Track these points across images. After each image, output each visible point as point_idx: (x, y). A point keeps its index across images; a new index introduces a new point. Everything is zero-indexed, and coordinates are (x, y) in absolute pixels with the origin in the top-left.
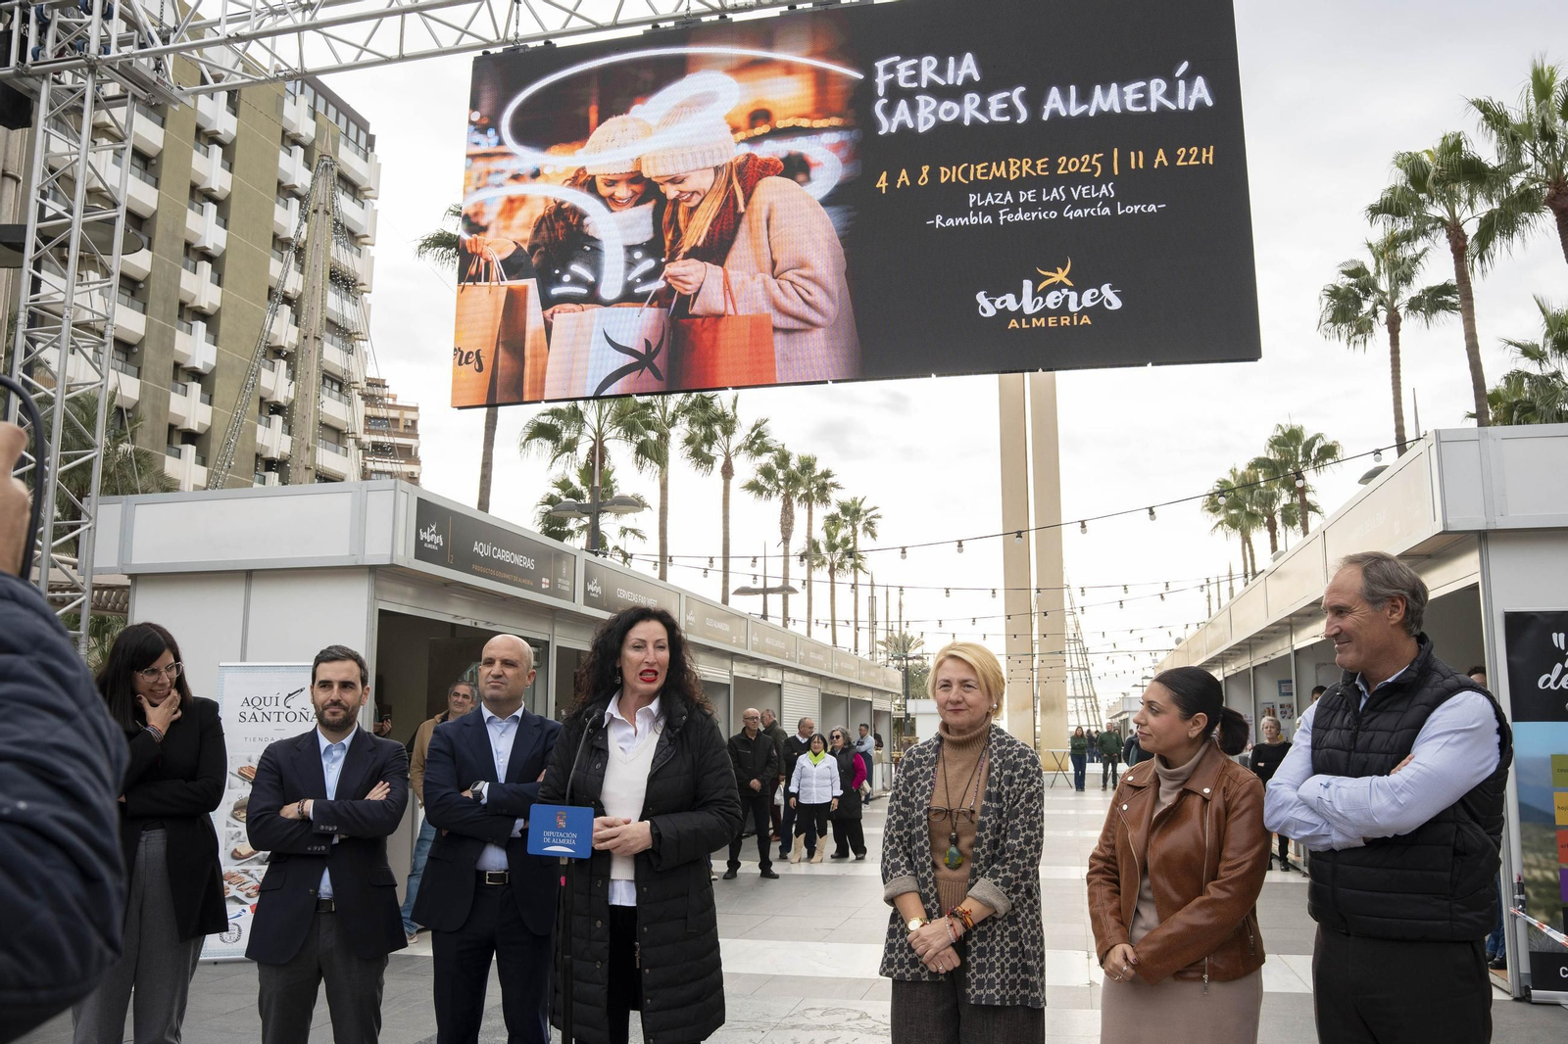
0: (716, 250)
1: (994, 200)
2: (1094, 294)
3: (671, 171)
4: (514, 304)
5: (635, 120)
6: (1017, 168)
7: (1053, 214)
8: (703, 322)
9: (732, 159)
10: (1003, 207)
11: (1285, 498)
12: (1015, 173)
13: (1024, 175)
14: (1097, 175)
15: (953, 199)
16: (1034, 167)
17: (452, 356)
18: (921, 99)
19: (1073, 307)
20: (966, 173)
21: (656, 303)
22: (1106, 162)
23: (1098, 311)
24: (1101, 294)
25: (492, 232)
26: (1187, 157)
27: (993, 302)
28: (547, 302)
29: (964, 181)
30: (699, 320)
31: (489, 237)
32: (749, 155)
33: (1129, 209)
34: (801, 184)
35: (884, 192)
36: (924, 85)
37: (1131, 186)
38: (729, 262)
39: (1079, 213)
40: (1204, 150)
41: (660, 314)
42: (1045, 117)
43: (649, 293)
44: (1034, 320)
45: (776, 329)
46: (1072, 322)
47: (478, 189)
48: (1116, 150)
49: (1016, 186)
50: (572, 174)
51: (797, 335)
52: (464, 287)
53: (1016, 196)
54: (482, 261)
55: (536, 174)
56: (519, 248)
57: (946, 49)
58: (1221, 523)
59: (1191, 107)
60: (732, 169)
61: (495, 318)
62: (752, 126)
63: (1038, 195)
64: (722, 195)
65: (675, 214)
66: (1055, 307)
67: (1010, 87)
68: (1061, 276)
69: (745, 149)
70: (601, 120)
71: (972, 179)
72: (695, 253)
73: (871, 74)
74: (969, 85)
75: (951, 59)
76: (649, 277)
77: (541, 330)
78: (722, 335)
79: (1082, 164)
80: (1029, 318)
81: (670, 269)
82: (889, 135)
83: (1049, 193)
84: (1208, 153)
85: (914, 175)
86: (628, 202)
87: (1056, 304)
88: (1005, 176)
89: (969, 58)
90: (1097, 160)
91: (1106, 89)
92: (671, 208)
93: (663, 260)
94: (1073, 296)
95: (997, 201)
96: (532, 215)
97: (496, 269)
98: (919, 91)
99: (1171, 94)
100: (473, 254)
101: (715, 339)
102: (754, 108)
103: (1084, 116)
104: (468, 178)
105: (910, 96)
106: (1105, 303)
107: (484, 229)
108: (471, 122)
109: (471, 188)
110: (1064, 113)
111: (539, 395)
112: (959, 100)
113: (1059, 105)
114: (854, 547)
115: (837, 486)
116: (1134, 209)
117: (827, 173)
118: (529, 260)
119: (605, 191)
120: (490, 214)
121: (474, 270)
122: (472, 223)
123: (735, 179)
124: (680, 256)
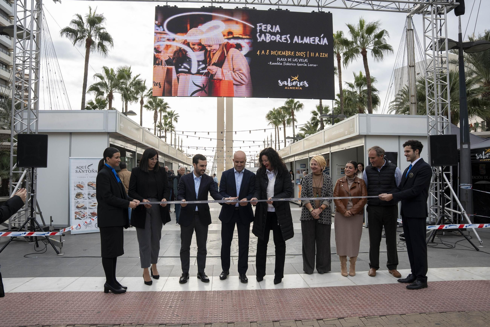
0: (220, 64)
3: (208, 43)
4: (169, 72)
5: (200, 30)
6: (288, 53)
7: (295, 65)
9: (223, 43)
10: (284, 62)
11: (288, 117)
13: (289, 55)
14: (304, 57)
15: (274, 59)
16: (291, 53)
18: (267, 34)
19: (298, 85)
20: (277, 53)
22: (306, 54)
23: (303, 87)
24: (304, 83)
25: (162, 53)
26: (322, 55)
27: (282, 83)
28: (178, 72)
29: (276, 55)
31: (162, 54)
32: (228, 42)
34: (240, 51)
35: (259, 55)
36: (268, 31)
37: (311, 60)
38: (223, 67)
39: (300, 65)
41: (206, 78)
42: (294, 42)
43: (203, 73)
45: (234, 84)
46: (298, 89)
47: (158, 41)
48: (308, 52)
49: (288, 57)
50: (183, 41)
51: (239, 86)
53: (287, 60)
54: (160, 60)
55: (174, 40)
56: (170, 58)
57: (273, 24)
58: (271, 122)
59: (324, 44)
60: (223, 45)
62: (228, 35)
63: (292, 60)
64: (221, 51)
65: (210, 54)
67: (287, 35)
68: (296, 78)
69: (226, 41)
72: (214, 64)
73: (256, 27)
74: (278, 33)
75: (274, 26)
76: (203, 69)
77: (176, 80)
78: (221, 84)
79: (301, 54)
80: (289, 87)
81: (209, 67)
82: (260, 42)
83: (294, 60)
84: (326, 55)
85: (266, 52)
86: (198, 50)
87: (295, 84)
88: (285, 55)
89: (278, 26)
90: (304, 53)
91: (307, 38)
93: (207, 65)
94: (298, 83)
95: (283, 60)
96: (173, 50)
97: (164, 62)
98: (267, 32)
99: (320, 41)
100: (157, 58)
102: (229, 31)
103: (302, 43)
104: (155, 39)
105: (265, 33)
106: (305, 85)
107: (160, 52)
108: (156, 24)
109: (156, 41)
110: (298, 42)
111: (176, 95)
112: (275, 36)
113: (297, 40)
114: (172, 125)
115: (168, 107)
116: (311, 65)
117: (246, 49)
118: (173, 61)
119: (192, 46)
120: (162, 49)
121: (158, 62)
122: (157, 50)
123: (224, 48)
124: (211, 65)
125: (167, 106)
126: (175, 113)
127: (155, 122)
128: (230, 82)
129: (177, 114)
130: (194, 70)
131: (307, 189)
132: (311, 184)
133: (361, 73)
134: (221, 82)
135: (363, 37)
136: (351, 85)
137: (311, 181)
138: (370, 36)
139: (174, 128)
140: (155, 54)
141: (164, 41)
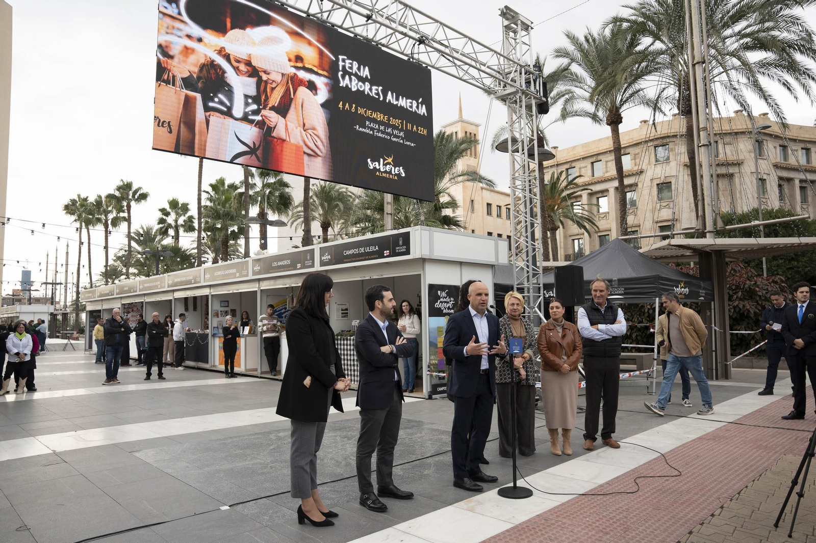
0: (283, 109)
1: (373, 126)
2: (398, 169)
3: (264, 67)
5: (248, 35)
6: (379, 116)
7: (389, 138)
9: (288, 72)
10: (375, 129)
12: (379, 118)
13: (381, 120)
14: (400, 128)
15: (362, 121)
16: (384, 118)
17: (153, 120)
19: (393, 173)
20: (366, 111)
21: (258, 126)
23: (399, 176)
24: (400, 170)
25: (176, 59)
27: (372, 163)
28: (207, 109)
29: (365, 115)
30: (276, 140)
31: (175, 62)
32: (295, 74)
34: (314, 95)
35: (340, 109)
36: (354, 72)
37: (409, 135)
38: (287, 118)
39: (395, 139)
40: (425, 130)
42: (387, 101)
43: (254, 120)
44: (383, 174)
45: (305, 153)
46: (393, 177)
47: (167, 33)
48: (405, 121)
49: (381, 123)
50: (219, 49)
51: (313, 159)
53: (379, 127)
54: (171, 74)
55: (200, 40)
56: (191, 76)
57: (361, 62)
59: (422, 115)
60: (288, 77)
61: (179, 108)
62: (296, 61)
63: (385, 129)
64: (285, 87)
65: (266, 87)
67: (378, 86)
68: (390, 160)
71: (367, 115)
72: (272, 109)
73: (337, 60)
74: (367, 79)
75: (362, 66)
76: (256, 112)
77: (203, 123)
78: (284, 149)
79: (396, 122)
80: (381, 173)
81: (264, 112)
82: (342, 87)
83: (388, 129)
85: (351, 107)
86: (246, 74)
87: (389, 170)
88: (376, 118)
89: (367, 68)
90: (400, 122)
91: (403, 98)
92: (264, 84)
93: (261, 107)
94: (393, 168)
96: (198, 61)
97: (179, 82)
98: (352, 74)
100: (166, 68)
101: (282, 151)
102: (297, 54)
103: (397, 105)
104: (160, 25)
105: (350, 75)
106: (401, 174)
109: (163, 31)
110: (392, 102)
112: (364, 83)
113: (391, 98)
116: (408, 143)
117: (323, 95)
118: (197, 83)
119: (235, 64)
120: (175, 50)
121: (166, 77)
122: (163, 50)
123: (290, 82)
124: (268, 108)
140: (160, 57)
141: (180, 37)
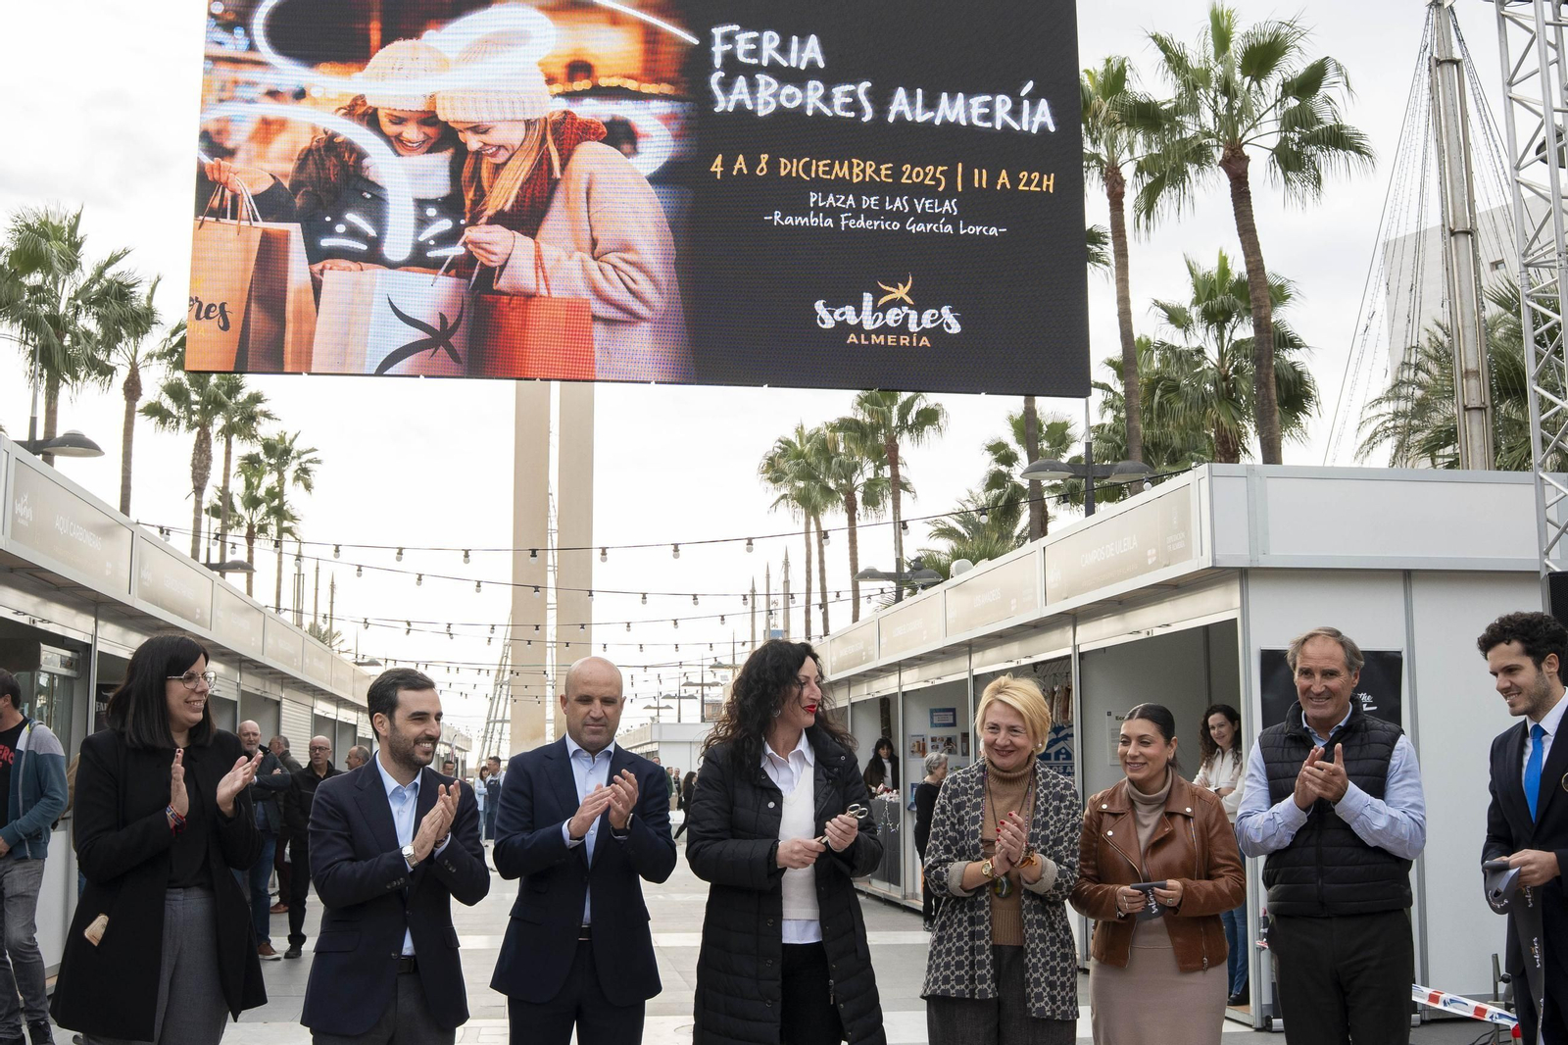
0: (527, 216)
1: (836, 202)
2: (933, 315)
3: (473, 117)
4: (271, 253)
5: (429, 49)
6: (861, 170)
7: (896, 226)
8: (511, 300)
9: (545, 114)
10: (844, 211)
11: (867, 472)
12: (858, 176)
13: (867, 179)
14: (940, 189)
15: (793, 195)
16: (877, 172)
17: (187, 308)
18: (762, 78)
19: (913, 327)
20: (807, 168)
21: (453, 272)
22: (950, 176)
23: (937, 333)
24: (940, 316)
25: (241, 155)
26: (1029, 183)
27: (832, 313)
28: (315, 255)
29: (805, 177)
30: (505, 299)
31: (237, 163)
32: (566, 113)
33: (971, 230)
34: (627, 155)
35: (719, 177)
36: (765, 63)
37: (975, 206)
38: (538, 236)
39: (921, 227)
40: (1045, 177)
41: (458, 286)
42: (891, 119)
43: (445, 258)
44: (873, 336)
45: (595, 318)
46: (911, 342)
47: (221, 101)
48: (960, 165)
49: (861, 189)
50: (348, 102)
51: (621, 328)
52: (202, 222)
53: (858, 201)
54: (228, 194)
55: (300, 95)
56: (277, 185)
57: (790, 28)
59: (1034, 131)
60: (545, 129)
61: (245, 270)
62: (571, 79)
63: (881, 203)
64: (534, 154)
65: (477, 171)
66: (895, 325)
67: (856, 82)
68: (901, 292)
70: (385, 41)
71: (813, 176)
72: (499, 218)
73: (707, 41)
74: (812, 71)
75: (795, 39)
76: (447, 239)
77: (307, 291)
78: (531, 320)
79: (926, 175)
80: (868, 334)
81: (471, 233)
82: (725, 112)
83: (892, 202)
84: (1049, 180)
85: (752, 163)
86: (420, 146)
87: (896, 322)
88: (848, 178)
89: (813, 41)
90: (942, 173)
91: (952, 98)
92: (473, 161)
93: (463, 222)
94: (913, 315)
95: (839, 204)
96: (295, 143)
97: (247, 206)
98: (759, 68)
99: (1016, 113)
100: (215, 183)
101: (525, 324)
102: (573, 58)
103: (930, 123)
104: (207, 87)
105: (750, 72)
106: (945, 326)
107: (230, 153)
108: (212, 15)
109: (212, 98)
110: (909, 118)
111: (304, 366)
112: (802, 85)
113: (906, 108)
114: (282, 504)
115: (267, 415)
116: (975, 230)
117: (657, 145)
118: (291, 199)
119: (391, 129)
120: (237, 138)
121: (216, 203)
122: (214, 143)
123: (549, 138)
124: (484, 220)
125: (259, 407)
126: (297, 446)
127: (199, 490)
128: (575, 307)
129: (313, 450)
130: (398, 246)
131: (954, 841)
132: (975, 821)
133: (1223, 260)
134: (535, 301)
135: (1227, 89)
136: (1176, 317)
137: (976, 807)
138: (1263, 84)
139: (293, 518)
140: (206, 160)
141: (251, 101)
